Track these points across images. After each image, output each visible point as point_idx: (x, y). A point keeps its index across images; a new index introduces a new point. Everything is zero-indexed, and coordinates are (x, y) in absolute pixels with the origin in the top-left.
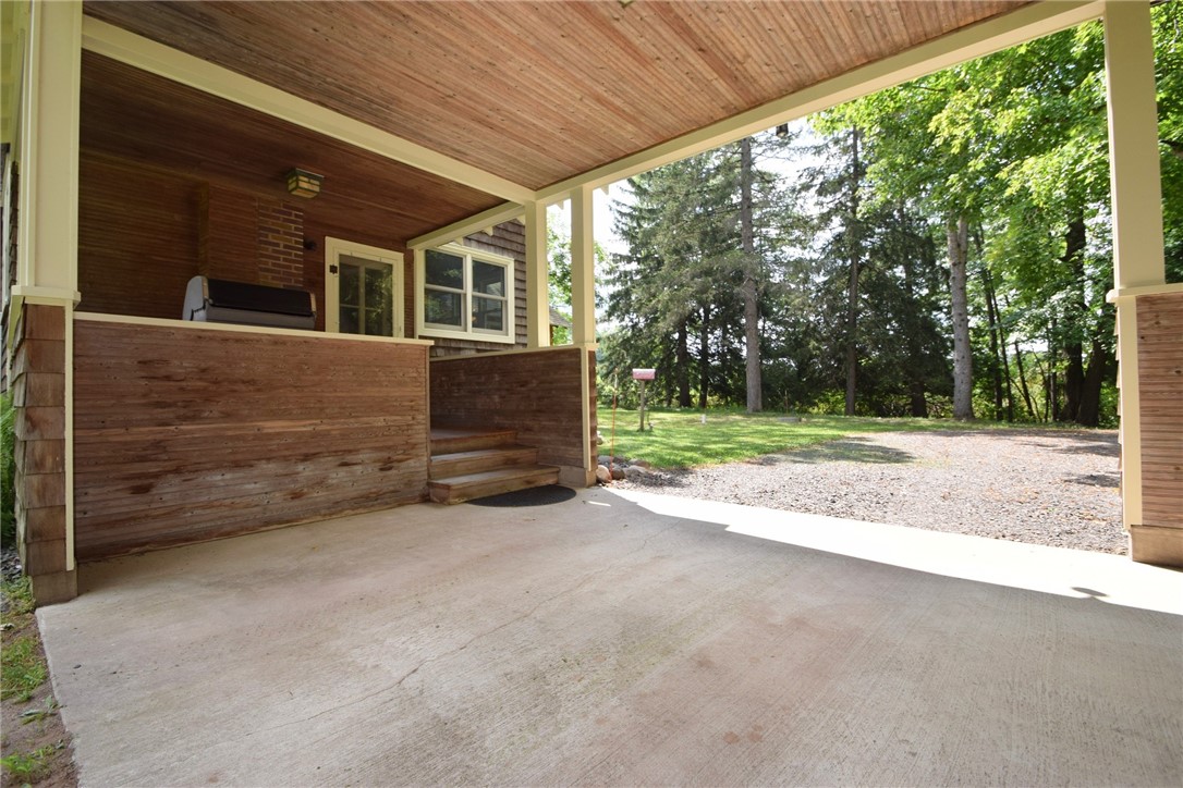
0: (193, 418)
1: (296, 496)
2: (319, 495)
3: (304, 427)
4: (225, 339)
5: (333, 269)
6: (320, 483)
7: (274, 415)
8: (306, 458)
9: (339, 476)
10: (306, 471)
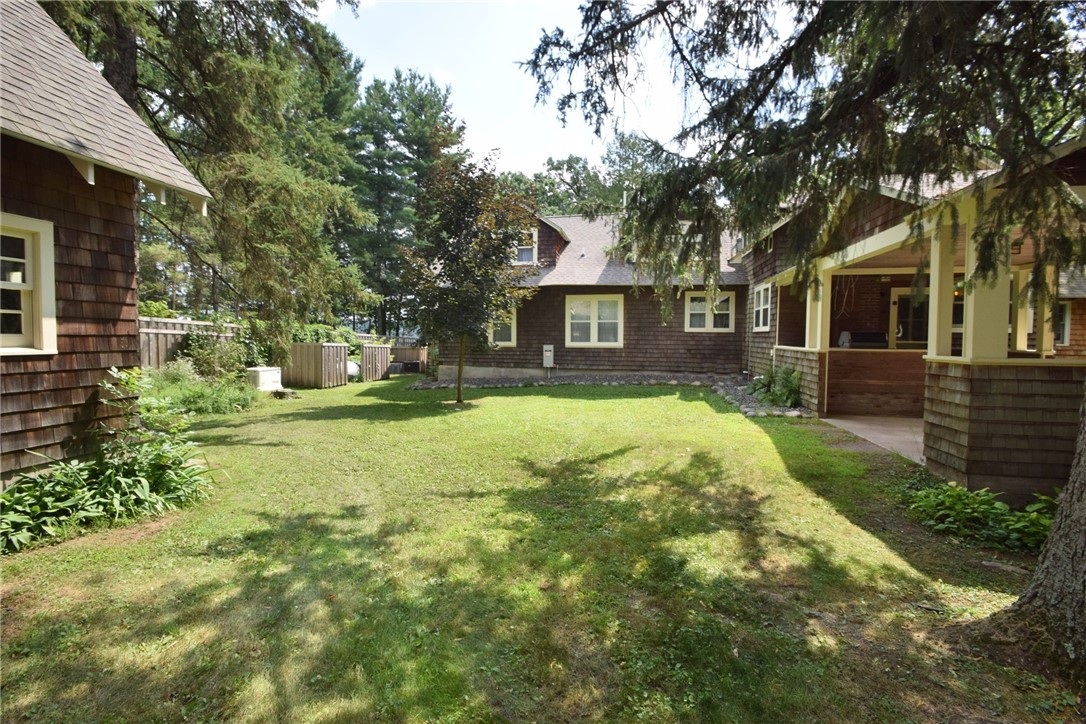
0: (845, 378)
1: (878, 406)
2: (886, 408)
3: (881, 383)
4: (857, 353)
5: (895, 303)
6: (887, 403)
7: (871, 378)
8: (882, 394)
9: (894, 402)
10: (882, 398)
